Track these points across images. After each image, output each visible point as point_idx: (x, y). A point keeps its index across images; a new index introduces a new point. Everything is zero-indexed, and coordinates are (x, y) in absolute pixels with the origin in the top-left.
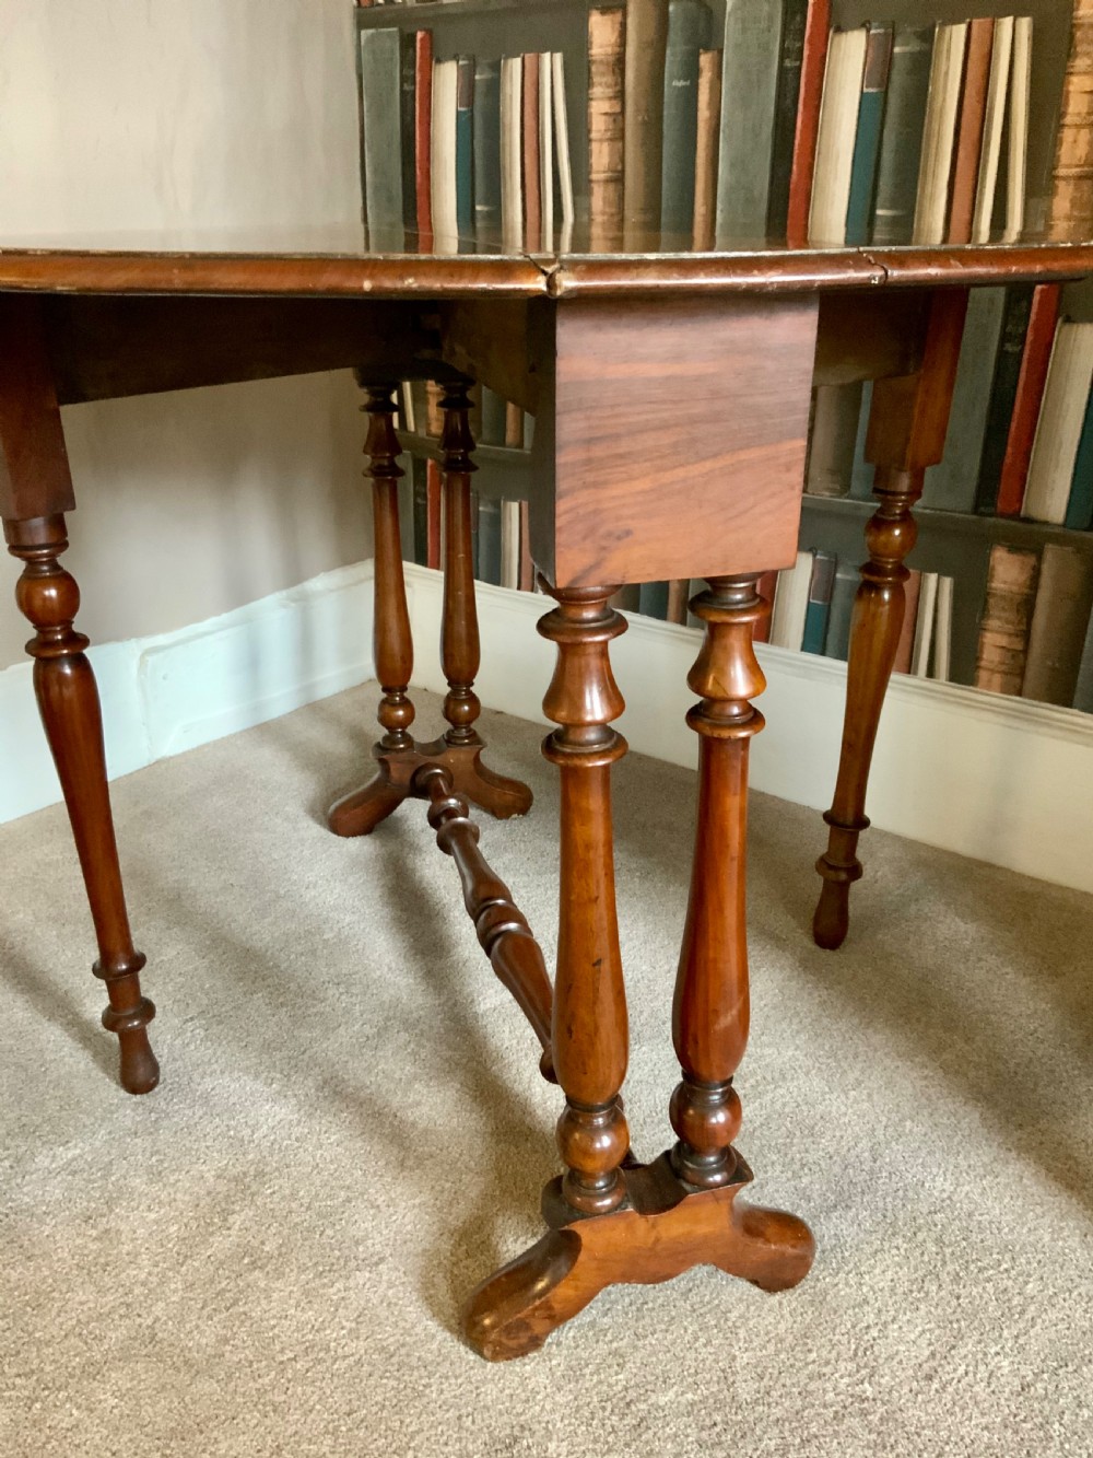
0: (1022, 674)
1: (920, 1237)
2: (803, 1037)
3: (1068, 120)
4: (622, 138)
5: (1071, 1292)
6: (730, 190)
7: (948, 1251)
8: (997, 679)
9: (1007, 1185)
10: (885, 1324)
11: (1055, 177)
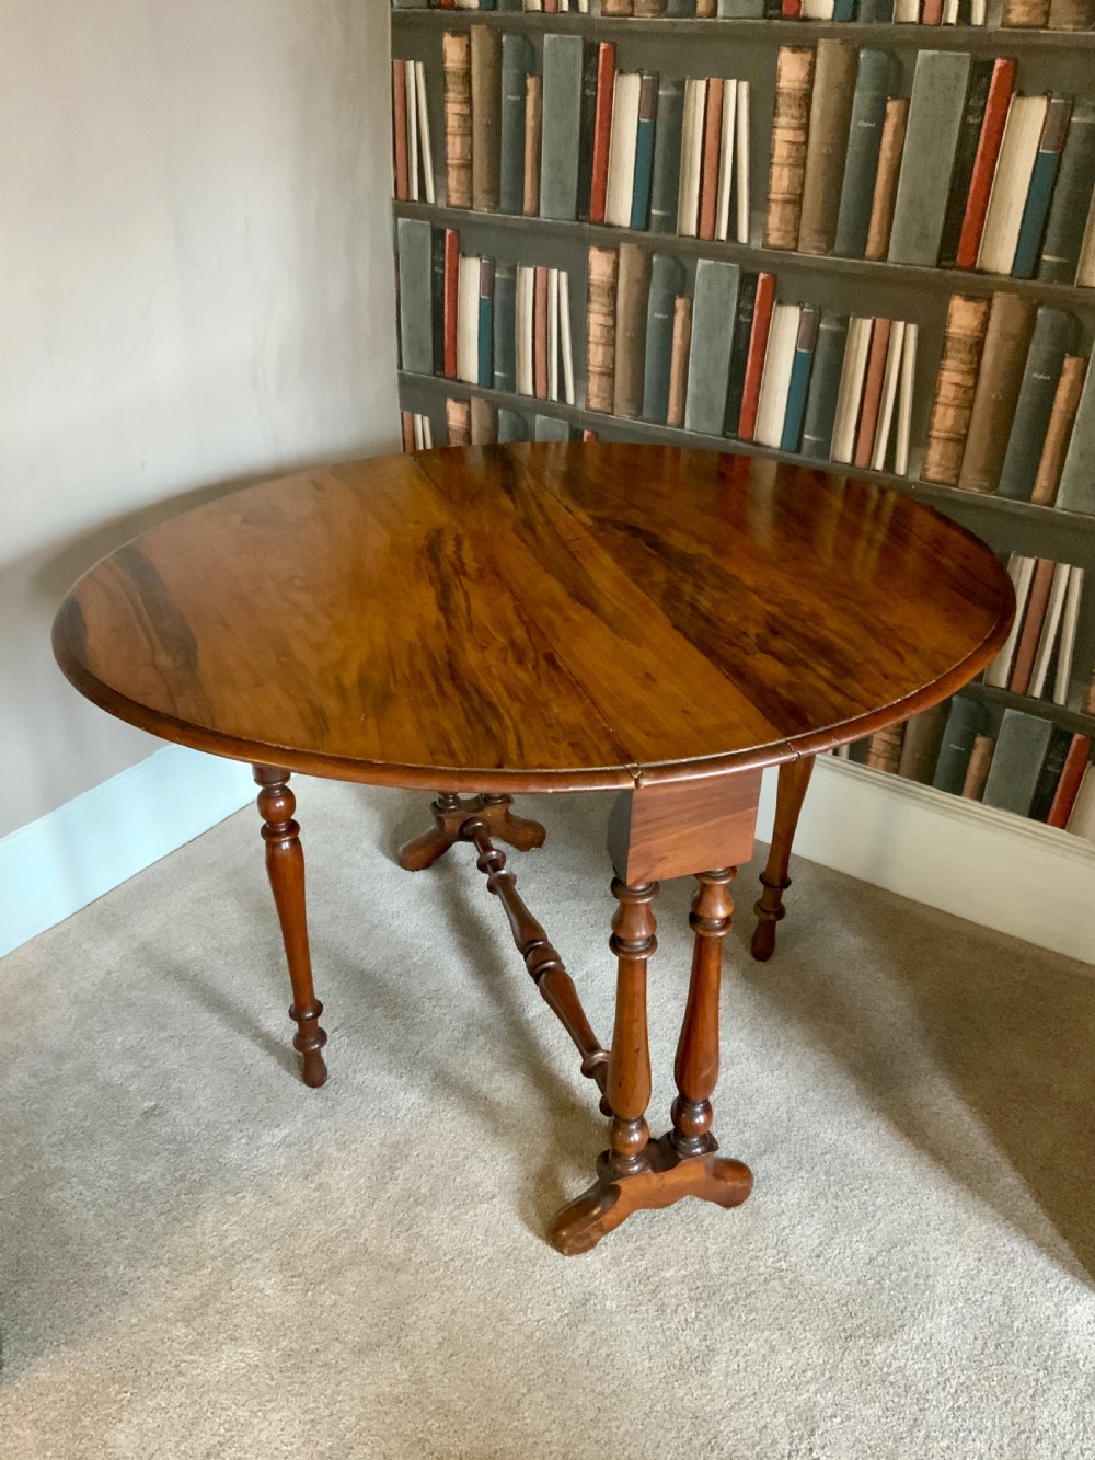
0: (898, 759)
1: (816, 1170)
2: (745, 1031)
3: (940, 399)
4: (614, 345)
5: (902, 1202)
6: (697, 399)
7: (832, 1178)
8: (882, 761)
9: (870, 1135)
10: (794, 1226)
11: (929, 436)
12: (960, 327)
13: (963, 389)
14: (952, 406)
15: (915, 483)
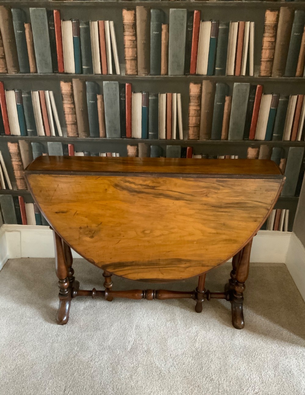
3: (190, 115)
4: (75, 114)
11: (189, 127)
12: (194, 93)
13: (197, 111)
14: (194, 116)
15: (186, 141)
